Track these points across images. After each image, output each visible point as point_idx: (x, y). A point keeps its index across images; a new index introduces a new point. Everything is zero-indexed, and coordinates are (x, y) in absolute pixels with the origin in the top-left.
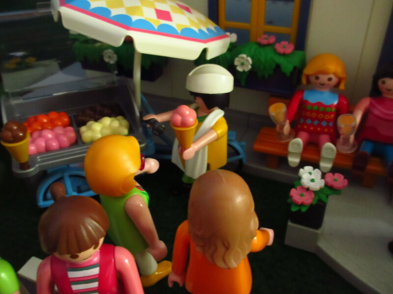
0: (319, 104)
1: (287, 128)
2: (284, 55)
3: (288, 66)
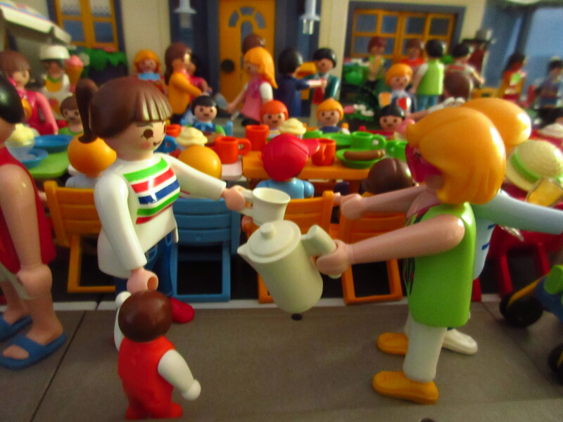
2: (111, 53)
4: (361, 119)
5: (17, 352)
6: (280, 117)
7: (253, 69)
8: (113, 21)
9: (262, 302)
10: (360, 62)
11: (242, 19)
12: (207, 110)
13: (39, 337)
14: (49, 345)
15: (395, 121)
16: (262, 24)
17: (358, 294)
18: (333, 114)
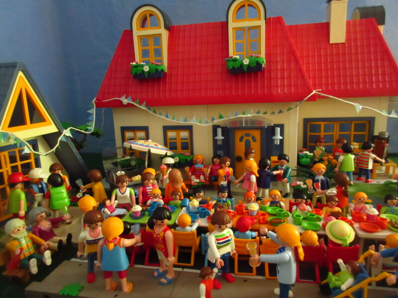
0: (199, 168)
1: (190, 174)
2: (187, 156)
3: (189, 159)
4: (301, 189)
5: (163, 280)
6: (252, 198)
7: (248, 169)
8: (189, 141)
9: (235, 275)
10: (308, 153)
11: (246, 138)
12: (223, 194)
13: (169, 277)
14: (171, 279)
15: (302, 201)
16: (254, 140)
17: (270, 276)
18: (275, 196)
